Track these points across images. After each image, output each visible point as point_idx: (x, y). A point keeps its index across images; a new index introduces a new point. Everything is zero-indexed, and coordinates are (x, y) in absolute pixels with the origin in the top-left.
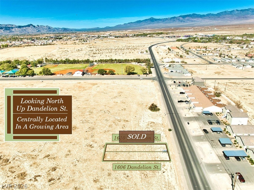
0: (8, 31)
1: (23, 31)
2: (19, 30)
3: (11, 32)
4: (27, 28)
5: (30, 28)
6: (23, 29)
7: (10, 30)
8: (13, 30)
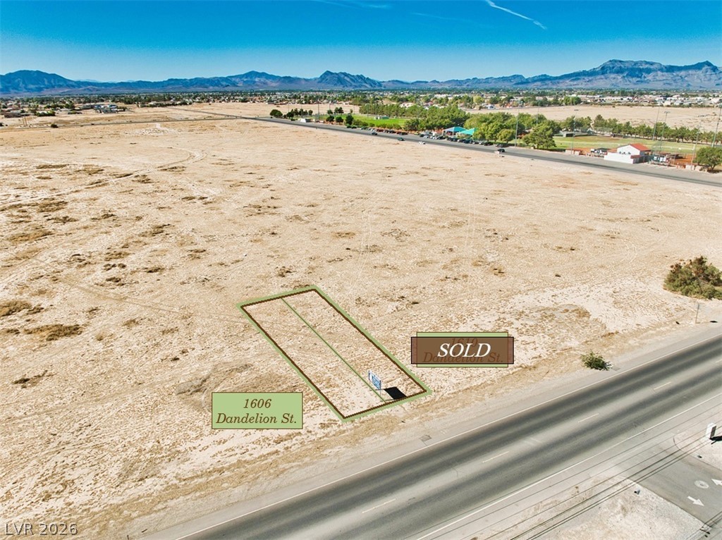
0: (635, 80)
1: (675, 81)
2: (664, 78)
3: (642, 82)
4: (690, 72)
5: (700, 72)
6: (678, 75)
7: (641, 77)
8: (650, 77)
